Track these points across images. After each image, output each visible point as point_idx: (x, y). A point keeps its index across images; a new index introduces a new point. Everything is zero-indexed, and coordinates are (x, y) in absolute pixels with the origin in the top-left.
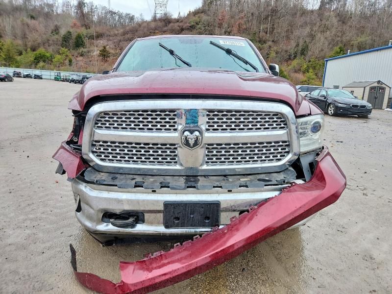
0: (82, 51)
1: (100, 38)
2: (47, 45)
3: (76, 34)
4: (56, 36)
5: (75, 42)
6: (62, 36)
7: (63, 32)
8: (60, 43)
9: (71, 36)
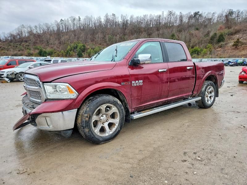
0: (222, 44)
1: (237, 34)
2: (200, 44)
3: (220, 34)
4: (207, 38)
5: (218, 39)
6: (210, 37)
7: (211, 34)
8: (208, 41)
9: (216, 36)
